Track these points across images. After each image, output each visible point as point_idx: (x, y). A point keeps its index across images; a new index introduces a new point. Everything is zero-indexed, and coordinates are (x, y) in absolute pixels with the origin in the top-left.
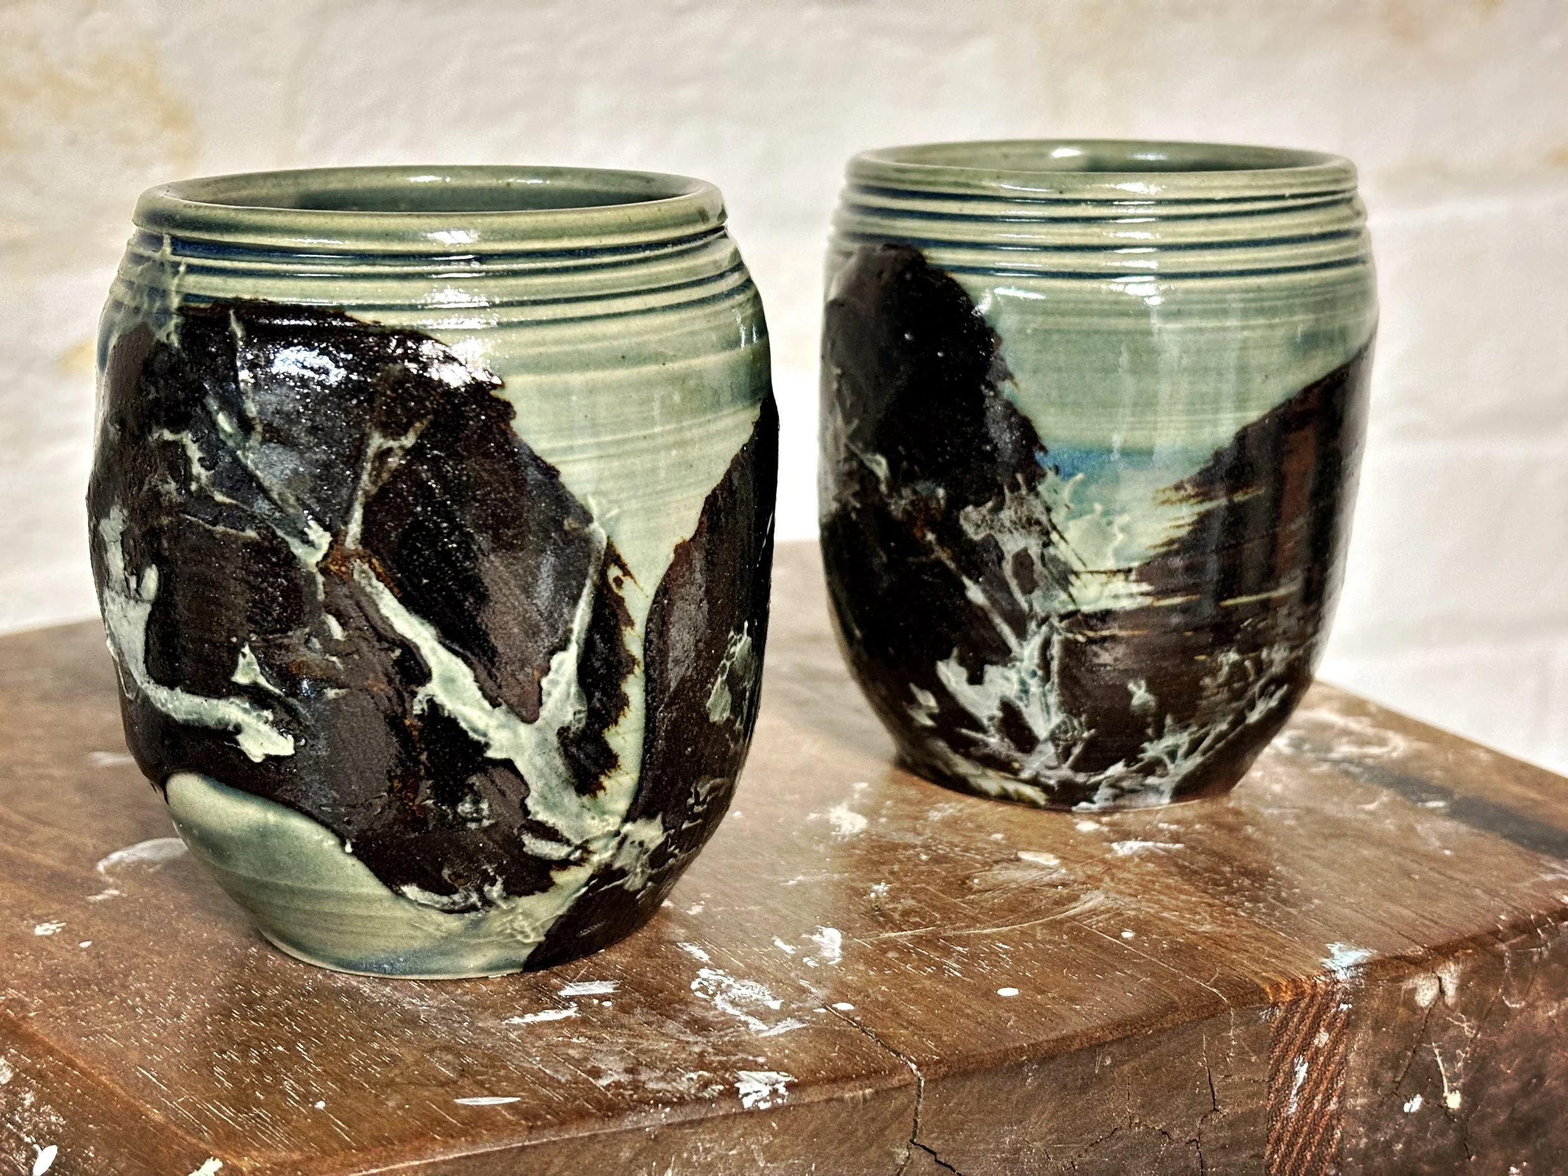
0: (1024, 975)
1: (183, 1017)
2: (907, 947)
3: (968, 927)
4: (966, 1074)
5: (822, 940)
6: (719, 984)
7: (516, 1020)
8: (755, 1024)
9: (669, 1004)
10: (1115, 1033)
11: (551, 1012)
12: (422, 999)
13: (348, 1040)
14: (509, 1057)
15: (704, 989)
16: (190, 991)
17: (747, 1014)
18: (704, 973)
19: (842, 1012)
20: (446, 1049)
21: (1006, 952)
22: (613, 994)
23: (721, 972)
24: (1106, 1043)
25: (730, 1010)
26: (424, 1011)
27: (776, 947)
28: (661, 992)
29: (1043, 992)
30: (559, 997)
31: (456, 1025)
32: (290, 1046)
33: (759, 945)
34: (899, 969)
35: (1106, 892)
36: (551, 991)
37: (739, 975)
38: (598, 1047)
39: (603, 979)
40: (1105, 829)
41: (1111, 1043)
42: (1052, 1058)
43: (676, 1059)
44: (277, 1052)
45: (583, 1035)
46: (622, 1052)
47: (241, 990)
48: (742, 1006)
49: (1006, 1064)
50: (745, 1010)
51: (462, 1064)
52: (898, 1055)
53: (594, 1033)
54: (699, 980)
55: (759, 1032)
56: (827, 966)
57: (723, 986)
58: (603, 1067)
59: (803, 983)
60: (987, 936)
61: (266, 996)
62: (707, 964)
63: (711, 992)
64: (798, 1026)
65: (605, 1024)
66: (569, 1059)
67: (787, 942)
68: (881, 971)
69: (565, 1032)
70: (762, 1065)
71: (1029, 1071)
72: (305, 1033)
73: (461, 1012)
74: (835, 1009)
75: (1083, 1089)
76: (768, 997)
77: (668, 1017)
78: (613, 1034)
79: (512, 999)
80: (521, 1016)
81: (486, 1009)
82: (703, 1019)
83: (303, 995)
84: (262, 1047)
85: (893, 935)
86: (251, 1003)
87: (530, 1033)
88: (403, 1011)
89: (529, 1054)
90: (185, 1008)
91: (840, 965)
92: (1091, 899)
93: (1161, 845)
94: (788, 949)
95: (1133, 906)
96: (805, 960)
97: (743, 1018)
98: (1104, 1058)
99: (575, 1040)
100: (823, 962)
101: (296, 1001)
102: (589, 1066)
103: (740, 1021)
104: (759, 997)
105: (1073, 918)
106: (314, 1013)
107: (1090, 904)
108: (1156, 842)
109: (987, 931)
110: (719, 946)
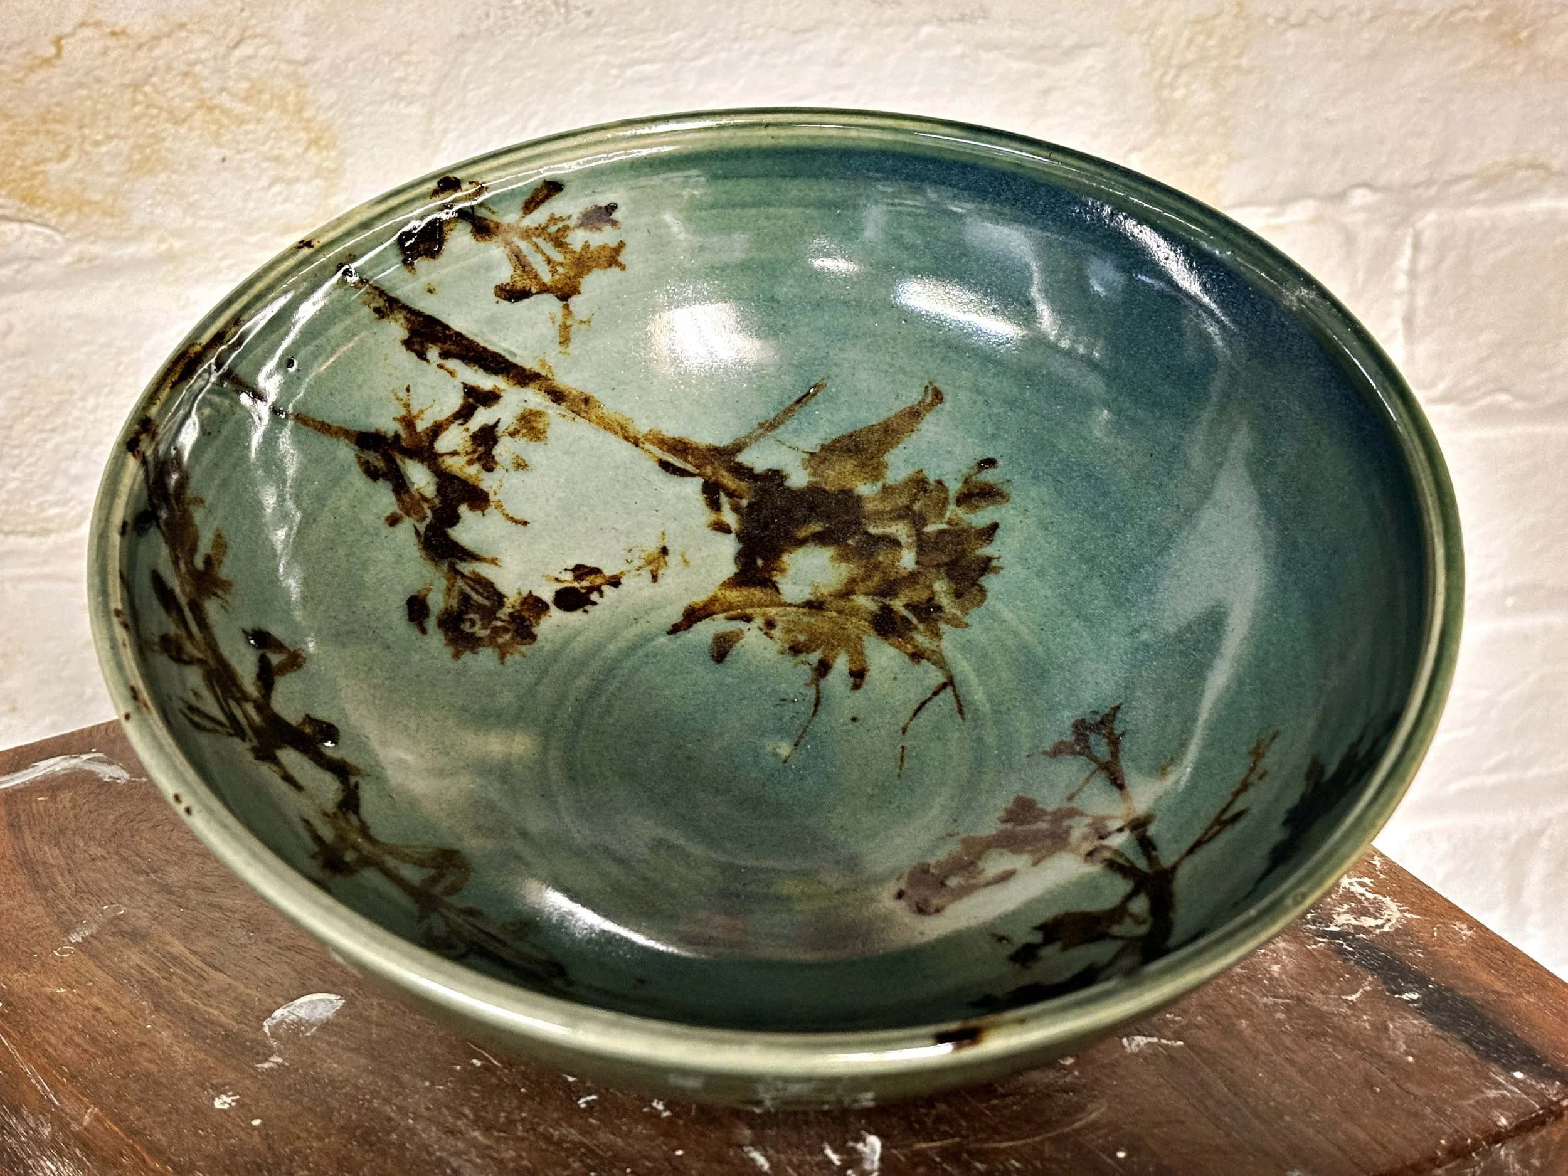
2: (935, 1162)
3: (987, 1140)
5: (865, 1149)
21: (1017, 1171)
27: (826, 1156)
33: (811, 1153)
35: (1110, 1101)
60: (1003, 1151)
62: (767, 1174)
67: (835, 1151)
85: (925, 1145)
92: (1096, 1110)
93: (1163, 1041)
94: (835, 1158)
95: (1130, 1119)
96: (849, 1172)
105: (1078, 1132)
107: (1094, 1116)
108: (1159, 1038)
109: (1004, 1145)
110: (778, 1152)
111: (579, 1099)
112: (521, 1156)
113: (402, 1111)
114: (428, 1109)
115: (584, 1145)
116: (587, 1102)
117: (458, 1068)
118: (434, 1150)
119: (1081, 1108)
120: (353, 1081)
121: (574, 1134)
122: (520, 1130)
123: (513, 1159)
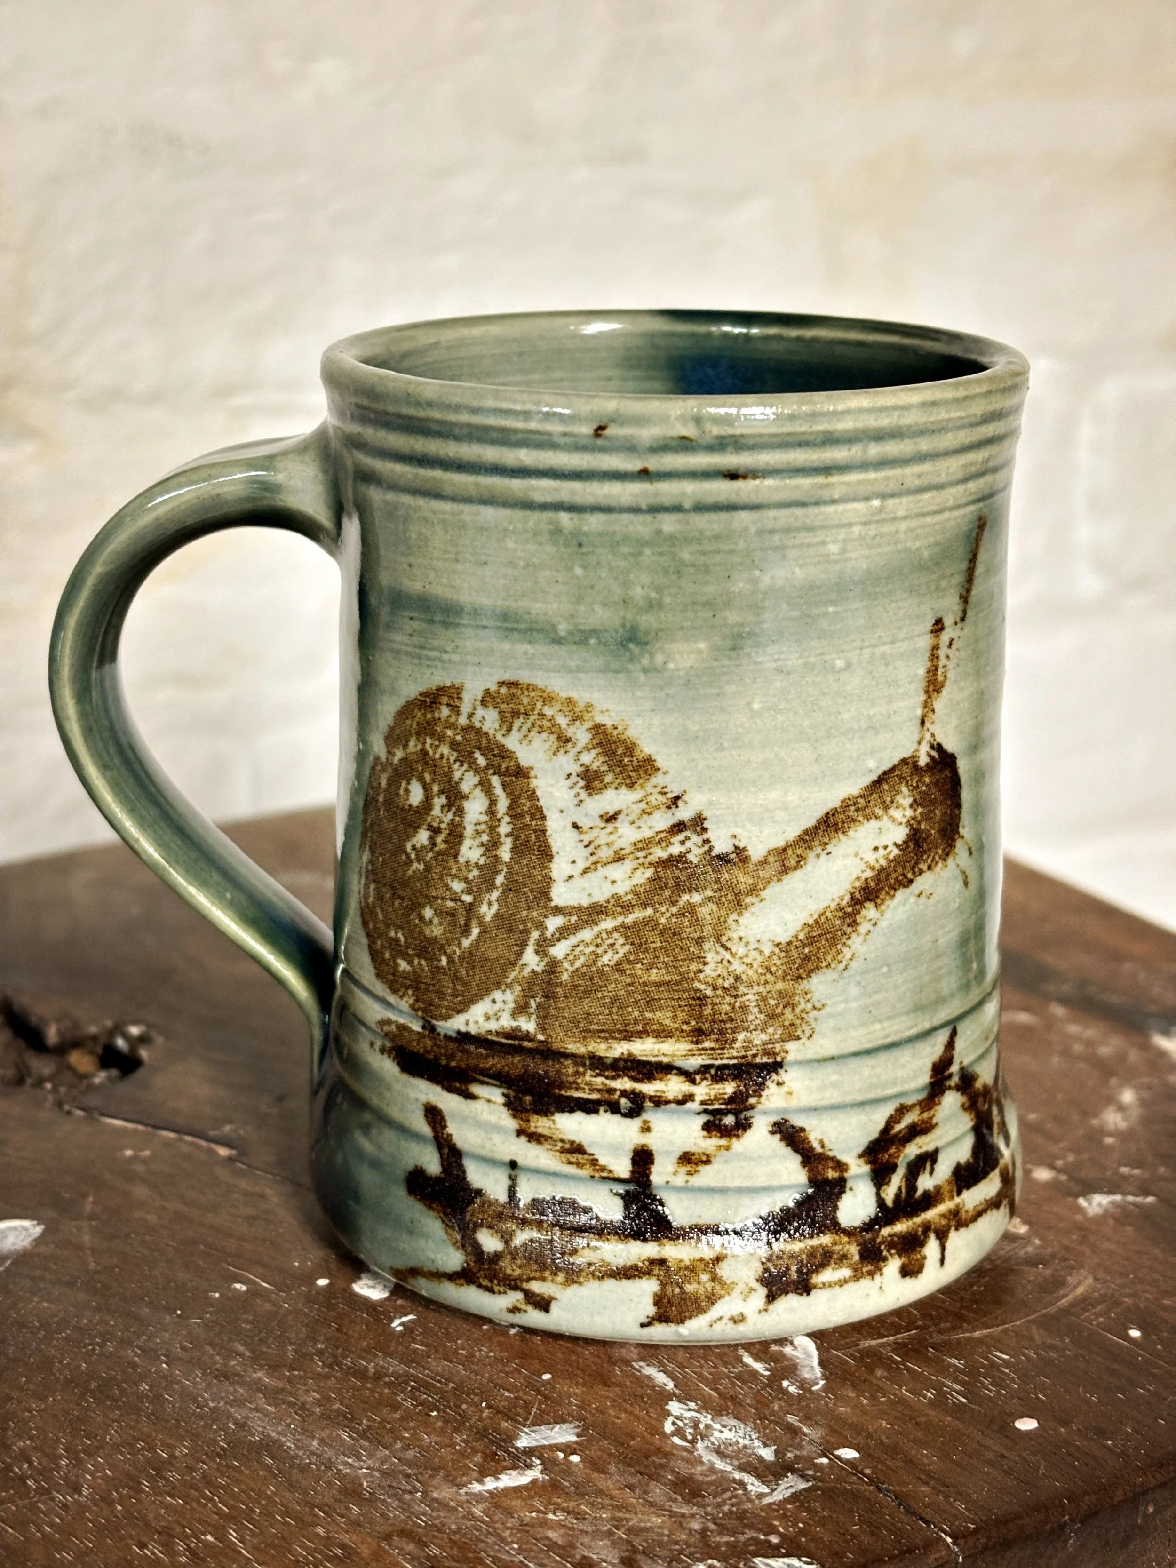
0: (1037, 1398)
1: (85, 1492)
2: (896, 1362)
3: (954, 1328)
4: (1007, 1544)
5: (795, 1353)
6: (696, 1426)
7: (476, 1487)
8: (755, 1486)
9: (647, 1457)
10: (1158, 1476)
11: (514, 1473)
12: (358, 1457)
13: (286, 1523)
14: (482, 1545)
15: (679, 1432)
16: (84, 1451)
17: (742, 1468)
18: (674, 1407)
19: (847, 1462)
20: (405, 1534)
21: (1007, 1364)
22: (576, 1443)
23: (692, 1405)
24: (1150, 1489)
25: (720, 1465)
26: (365, 1475)
27: (747, 1365)
28: (633, 1439)
29: (1065, 1423)
30: (517, 1449)
31: (407, 1497)
32: (221, 1537)
33: (726, 1364)
34: (894, 1394)
35: (1093, 1271)
36: (503, 1440)
37: (718, 1412)
38: (581, 1527)
39: (560, 1420)
40: (1063, 1177)
41: (1153, 1490)
42: (1096, 1513)
43: (677, 1543)
44: (206, 1544)
45: (557, 1508)
46: (610, 1533)
47: (143, 1449)
48: (731, 1458)
49: (1048, 1527)
50: (736, 1463)
51: (428, 1558)
52: (928, 1523)
53: (572, 1505)
54: (671, 1419)
55: (760, 1496)
56: (811, 1392)
57: (702, 1426)
58: (595, 1557)
59: (792, 1419)
60: (980, 1341)
61: (175, 1457)
62: (674, 1394)
63: (690, 1437)
64: (803, 1485)
65: (580, 1491)
66: (552, 1546)
67: (756, 1358)
68: (873, 1398)
69: (537, 1503)
70: (777, 1547)
71: (1072, 1531)
72: (234, 1513)
73: (408, 1476)
74: (838, 1458)
75: (1124, 1544)
76: (757, 1443)
77: (651, 1477)
78: (592, 1504)
79: (462, 1454)
80: (480, 1481)
81: (436, 1470)
82: (691, 1478)
83: (219, 1455)
84: (188, 1537)
85: (874, 1343)
86: (160, 1467)
87: (497, 1506)
88: (339, 1475)
89: (503, 1540)
90: (84, 1478)
91: (825, 1389)
92: (1079, 1283)
93: (1130, 1198)
94: (759, 1367)
95: (1128, 1291)
96: (785, 1383)
97: (737, 1476)
98: (1146, 1507)
99: (551, 1516)
100: (804, 1385)
101: (212, 1464)
102: (578, 1557)
103: (734, 1481)
104: (747, 1442)
105: (1067, 1311)
106: (237, 1482)
107: (1080, 1290)
108: (1124, 1194)
109: (977, 1334)
110: (681, 1366)
111: (392, 1321)
112: (328, 1399)
113: (151, 1354)
114: (184, 1348)
115: (409, 1377)
116: (402, 1324)
117: (217, 1295)
118: (205, 1400)
119: (1058, 1283)
120: (74, 1322)
121: (395, 1366)
122: (319, 1366)
123: (319, 1403)
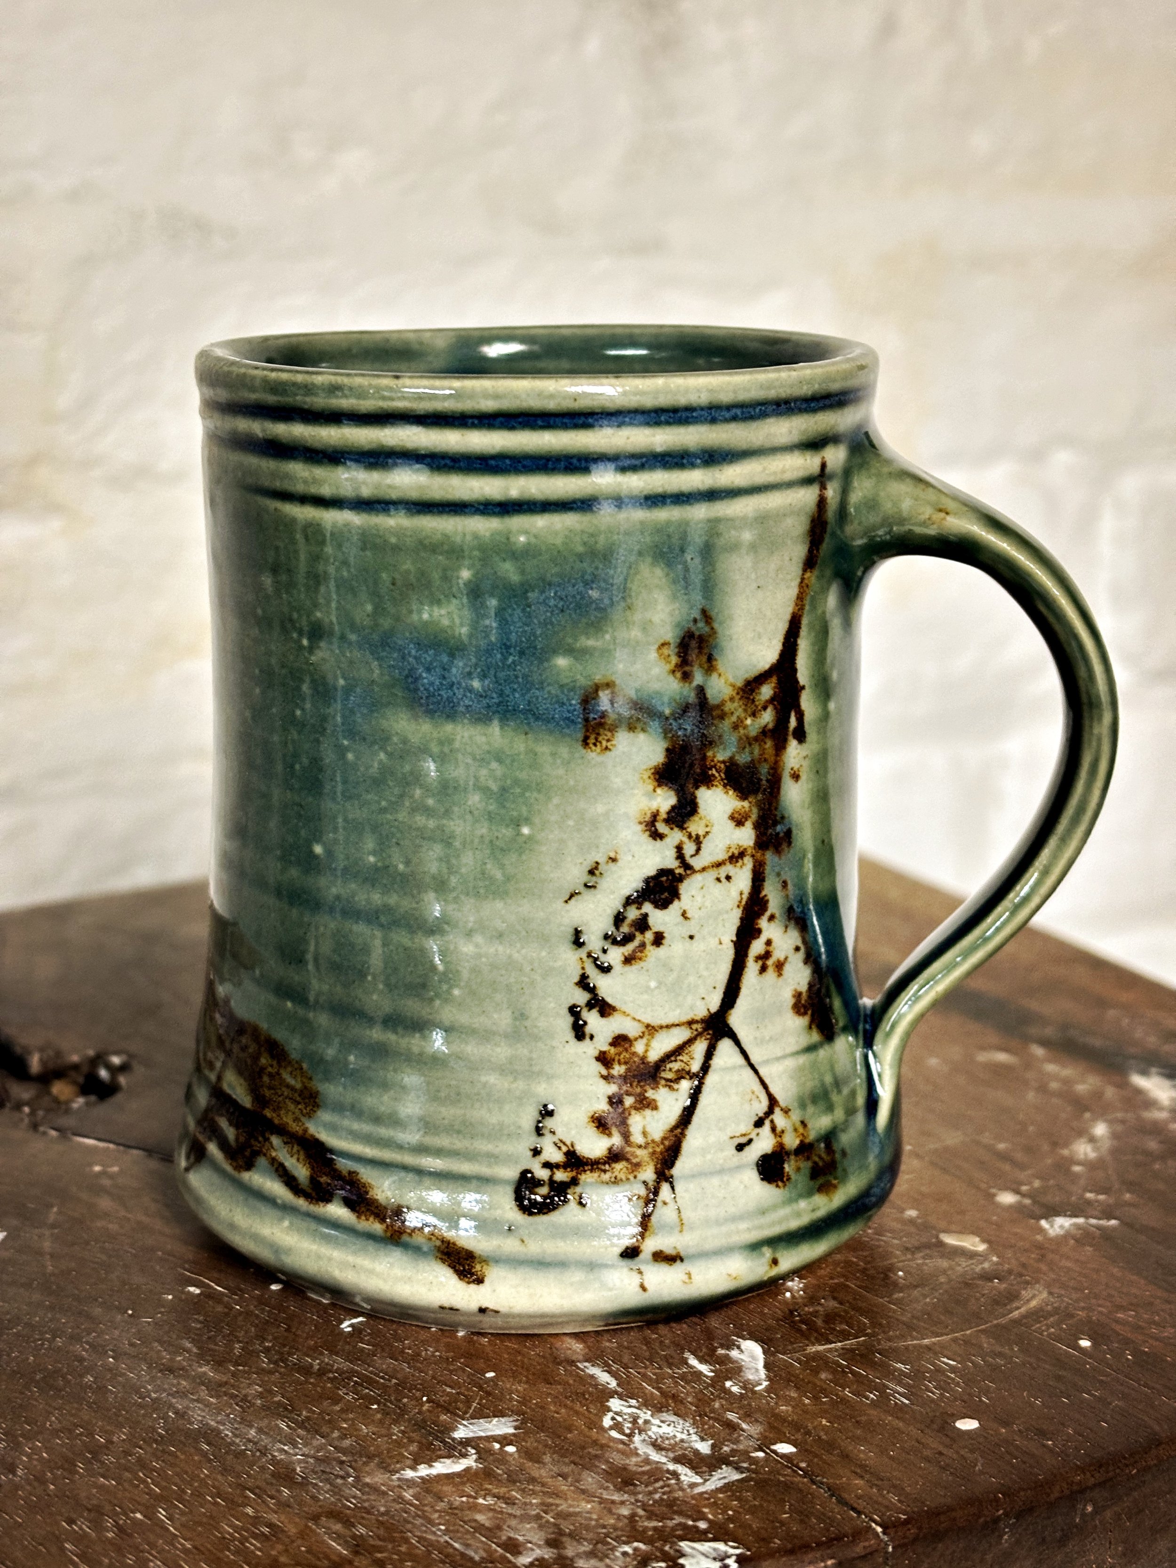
0: (981, 1401)
1: (20, 1472)
2: (841, 1365)
3: (903, 1337)
4: (938, 1536)
5: (742, 1356)
6: (635, 1421)
7: (409, 1474)
8: (687, 1476)
9: (583, 1448)
10: (1097, 1475)
11: (448, 1461)
12: (294, 1445)
13: (216, 1504)
14: (409, 1526)
15: (617, 1427)
16: (23, 1435)
17: (677, 1460)
18: (615, 1404)
19: (783, 1456)
20: (334, 1514)
21: (953, 1369)
22: (514, 1435)
23: (633, 1402)
24: (1087, 1488)
25: (655, 1456)
26: (300, 1461)
27: (692, 1367)
28: (570, 1432)
29: (1006, 1424)
30: (453, 1439)
31: (339, 1481)
32: (150, 1514)
33: (670, 1366)
34: (837, 1395)
35: (1048, 1286)
36: (442, 1432)
37: (658, 1409)
38: (510, 1511)
39: (499, 1414)
40: (1027, 1201)
41: (1092, 1488)
42: (1031, 1510)
43: (604, 1527)
44: (135, 1521)
45: (488, 1493)
46: (538, 1517)
47: (81, 1434)
48: (667, 1450)
49: (982, 1520)
50: (671, 1455)
51: (354, 1537)
52: (859, 1513)
53: (503, 1490)
54: (610, 1414)
55: (693, 1485)
56: (755, 1392)
57: (640, 1421)
58: (521, 1538)
59: (732, 1416)
60: (928, 1348)
61: (112, 1442)
62: (616, 1392)
63: (627, 1431)
64: (736, 1476)
65: (512, 1480)
66: (479, 1528)
67: (702, 1360)
68: (816, 1398)
69: (468, 1489)
70: (705, 1532)
71: (1006, 1527)
72: (165, 1493)
73: (342, 1462)
74: (775, 1452)
75: (1062, 1542)
76: (694, 1437)
77: (584, 1467)
78: (523, 1490)
79: (399, 1444)
80: (413, 1468)
81: (370, 1457)
82: (625, 1468)
83: (156, 1441)
84: (117, 1514)
85: (821, 1348)
86: (96, 1451)
87: (428, 1491)
88: (274, 1461)
89: (430, 1522)
90: (21, 1460)
91: (768, 1390)
92: (1034, 1297)
93: (1093, 1221)
94: (704, 1369)
95: (1082, 1304)
96: (728, 1384)
97: (671, 1467)
98: (1085, 1506)
99: (481, 1501)
100: (747, 1386)
101: (148, 1449)
102: (504, 1538)
103: (668, 1471)
104: (684, 1436)
105: (1018, 1322)
106: (172, 1465)
107: (1034, 1303)
108: (1087, 1217)
109: (926, 1341)
110: (626, 1367)
111: (342, 1323)
112: (270, 1391)
113: (98, 1349)
114: (132, 1345)
115: (353, 1373)
116: (351, 1325)
117: (170, 1297)
118: (148, 1391)
119: (1012, 1296)
120: (26, 1319)
121: (340, 1363)
122: (264, 1362)
123: (261, 1395)
